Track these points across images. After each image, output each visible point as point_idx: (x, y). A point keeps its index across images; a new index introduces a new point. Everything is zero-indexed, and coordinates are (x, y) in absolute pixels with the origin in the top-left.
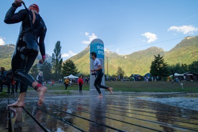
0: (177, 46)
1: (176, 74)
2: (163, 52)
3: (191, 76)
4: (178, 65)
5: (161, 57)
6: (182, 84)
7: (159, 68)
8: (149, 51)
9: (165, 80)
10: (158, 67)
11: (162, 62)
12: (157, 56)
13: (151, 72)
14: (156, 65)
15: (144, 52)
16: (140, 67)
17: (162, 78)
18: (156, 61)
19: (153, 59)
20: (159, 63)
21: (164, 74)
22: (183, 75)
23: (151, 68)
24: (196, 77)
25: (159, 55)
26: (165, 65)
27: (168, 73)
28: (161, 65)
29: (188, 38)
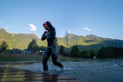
1: (41, 51)
2: (37, 38)
4: (43, 46)
5: (36, 40)
8: (30, 35)
9: (35, 54)
10: (33, 46)
11: (35, 43)
12: (34, 40)
13: (28, 48)
14: (32, 45)
15: (27, 35)
16: (22, 44)
19: (31, 41)
20: (34, 44)
21: (35, 50)
22: (43, 52)
23: (28, 46)
25: (35, 39)
26: (37, 46)
27: (37, 50)
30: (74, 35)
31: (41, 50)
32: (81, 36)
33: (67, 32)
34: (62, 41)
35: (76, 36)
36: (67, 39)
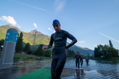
0: (2, 27)
29: (10, 25)
30: (40, 32)
32: (47, 36)
34: (25, 36)
35: (41, 34)
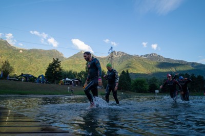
1: (67, 79)
3: (77, 82)
4: (71, 71)
5: (59, 61)
6: (69, 88)
7: (55, 72)
9: (57, 84)
10: (54, 70)
11: (58, 66)
12: (56, 60)
13: (46, 74)
14: (53, 68)
16: (37, 67)
17: (56, 81)
18: (54, 64)
19: (51, 61)
20: (56, 67)
21: (58, 77)
23: (47, 70)
24: (79, 83)
25: (58, 59)
26: (60, 70)
27: (61, 77)
28: (58, 69)
31: (69, 78)
33: (112, 48)
36: (112, 59)
